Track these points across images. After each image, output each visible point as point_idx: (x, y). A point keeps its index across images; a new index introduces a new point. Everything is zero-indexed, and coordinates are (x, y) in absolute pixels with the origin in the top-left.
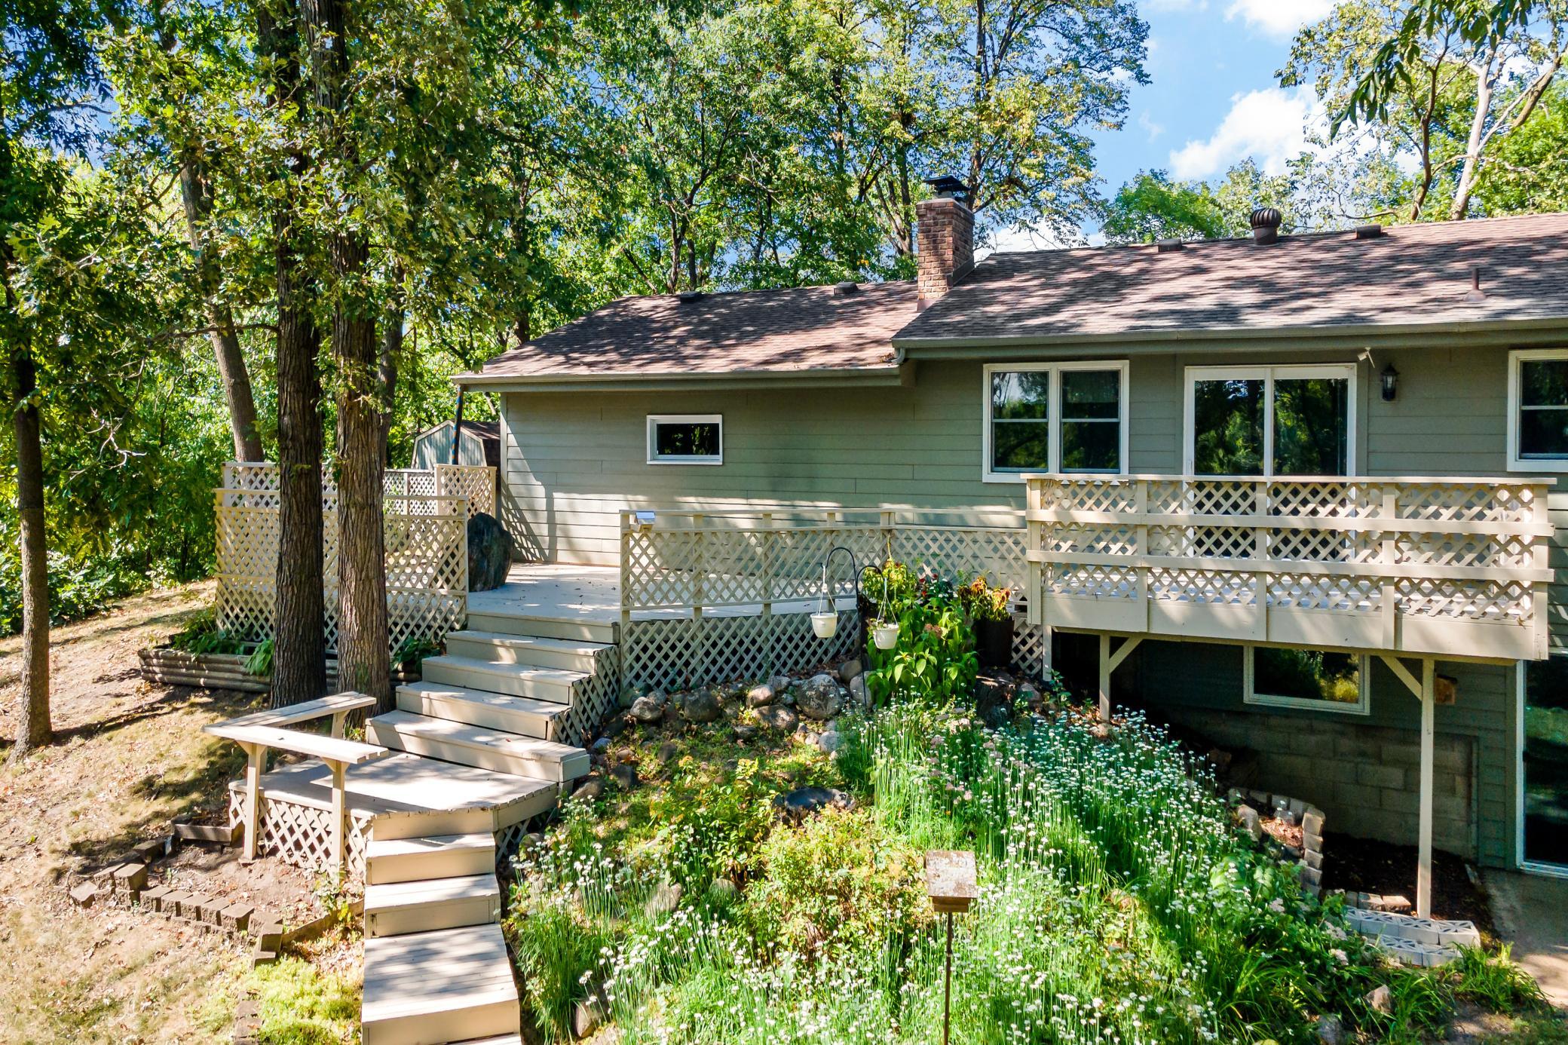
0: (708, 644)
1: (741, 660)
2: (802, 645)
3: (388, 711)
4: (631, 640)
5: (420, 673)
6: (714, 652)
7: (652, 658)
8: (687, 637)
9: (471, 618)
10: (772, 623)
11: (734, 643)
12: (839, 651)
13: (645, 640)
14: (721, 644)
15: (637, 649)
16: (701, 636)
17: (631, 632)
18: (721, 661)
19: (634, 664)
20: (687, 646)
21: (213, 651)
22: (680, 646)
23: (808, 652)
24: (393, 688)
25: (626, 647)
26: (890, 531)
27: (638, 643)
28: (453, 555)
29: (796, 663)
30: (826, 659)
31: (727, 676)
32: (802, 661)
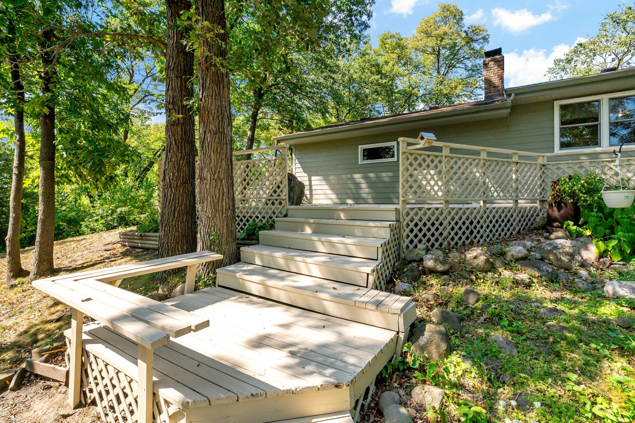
0: (453, 223)
1: (472, 233)
2: (503, 225)
3: (234, 263)
4: (408, 219)
5: (258, 240)
6: (456, 228)
7: (420, 230)
8: (441, 218)
9: (289, 211)
10: (488, 211)
11: (468, 223)
12: (520, 229)
13: (416, 219)
14: (460, 223)
15: (412, 225)
16: (449, 218)
17: (408, 214)
18: (460, 233)
19: (410, 234)
20: (441, 224)
21: (149, 231)
22: (437, 224)
23: (506, 229)
24: (239, 249)
25: (405, 223)
26: (544, 165)
27: (412, 221)
28: (279, 187)
29: (500, 235)
30: (514, 233)
31: (464, 242)
32: (503, 234)
